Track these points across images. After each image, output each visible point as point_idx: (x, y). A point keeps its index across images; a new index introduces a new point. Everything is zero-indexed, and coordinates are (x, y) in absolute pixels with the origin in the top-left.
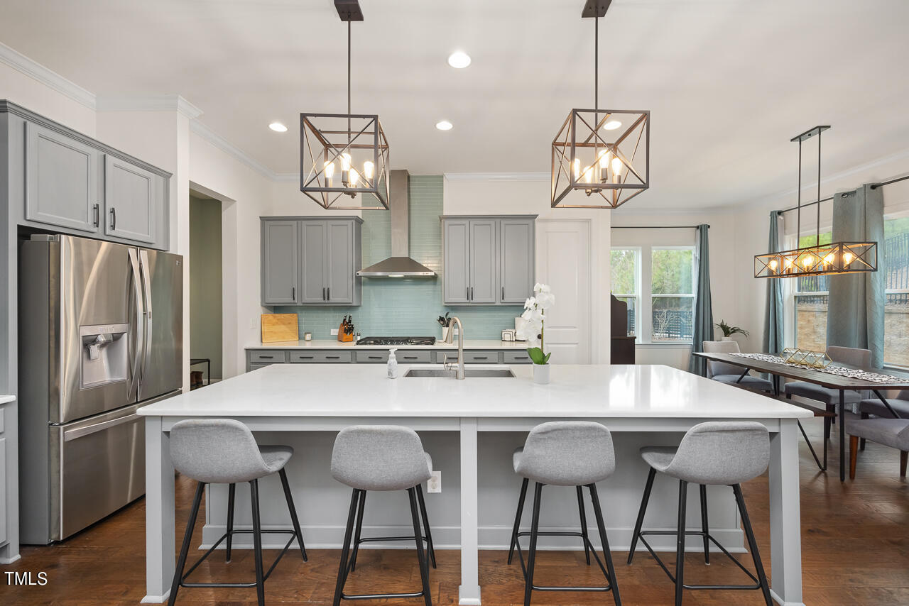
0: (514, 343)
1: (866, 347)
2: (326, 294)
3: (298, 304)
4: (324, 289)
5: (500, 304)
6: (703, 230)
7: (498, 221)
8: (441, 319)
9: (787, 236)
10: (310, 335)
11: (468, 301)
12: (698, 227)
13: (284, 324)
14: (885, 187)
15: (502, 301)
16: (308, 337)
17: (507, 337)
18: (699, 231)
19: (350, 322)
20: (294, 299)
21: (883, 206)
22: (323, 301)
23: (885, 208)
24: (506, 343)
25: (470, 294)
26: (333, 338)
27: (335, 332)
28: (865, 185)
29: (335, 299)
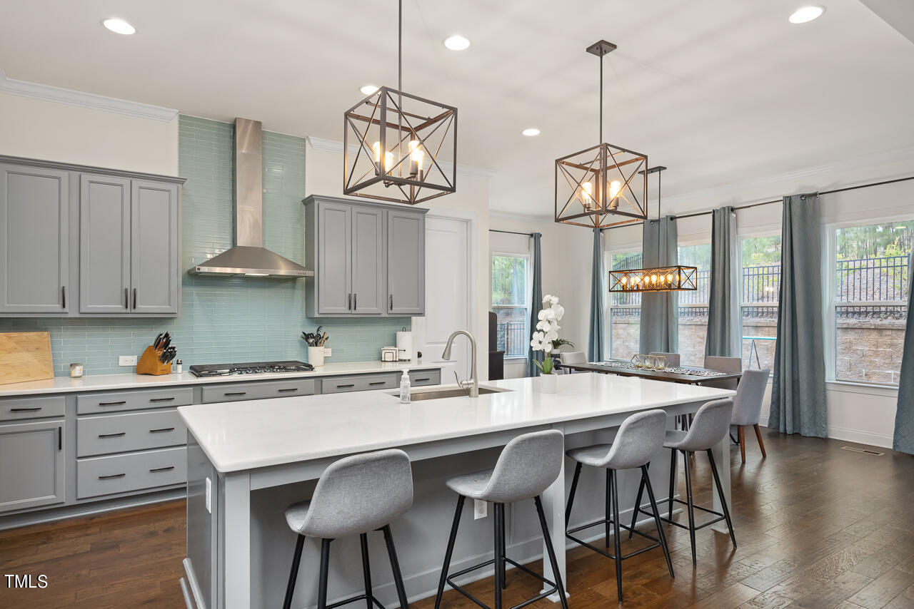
0: (397, 363)
1: (668, 351)
2: (130, 298)
3: (69, 316)
4: (126, 290)
5: (387, 316)
6: (536, 237)
7: (385, 210)
8: (307, 337)
9: (605, 253)
10: (81, 367)
11: (350, 312)
12: (532, 235)
13: (28, 351)
14: (678, 220)
15: (390, 312)
16: (77, 371)
17: (389, 357)
18: (532, 239)
19: (168, 342)
20: (64, 306)
21: (677, 236)
22: (125, 311)
23: (678, 238)
24: (387, 364)
25: (352, 302)
26: (125, 369)
27: (131, 360)
28: (667, 216)
29: (145, 307)
